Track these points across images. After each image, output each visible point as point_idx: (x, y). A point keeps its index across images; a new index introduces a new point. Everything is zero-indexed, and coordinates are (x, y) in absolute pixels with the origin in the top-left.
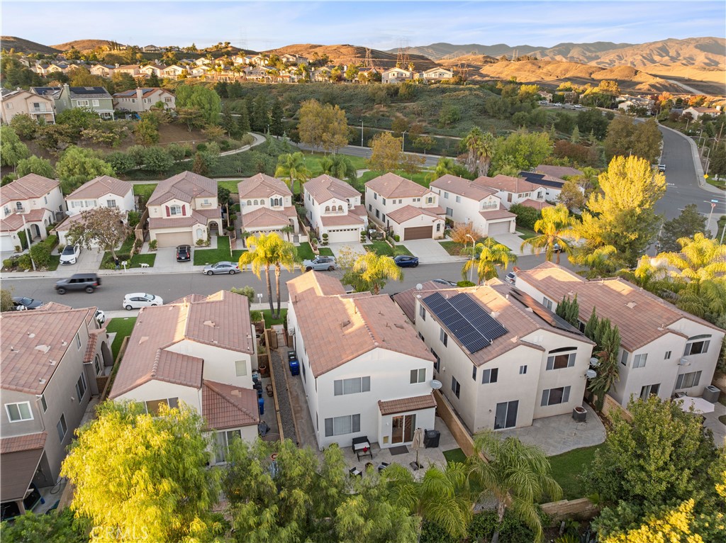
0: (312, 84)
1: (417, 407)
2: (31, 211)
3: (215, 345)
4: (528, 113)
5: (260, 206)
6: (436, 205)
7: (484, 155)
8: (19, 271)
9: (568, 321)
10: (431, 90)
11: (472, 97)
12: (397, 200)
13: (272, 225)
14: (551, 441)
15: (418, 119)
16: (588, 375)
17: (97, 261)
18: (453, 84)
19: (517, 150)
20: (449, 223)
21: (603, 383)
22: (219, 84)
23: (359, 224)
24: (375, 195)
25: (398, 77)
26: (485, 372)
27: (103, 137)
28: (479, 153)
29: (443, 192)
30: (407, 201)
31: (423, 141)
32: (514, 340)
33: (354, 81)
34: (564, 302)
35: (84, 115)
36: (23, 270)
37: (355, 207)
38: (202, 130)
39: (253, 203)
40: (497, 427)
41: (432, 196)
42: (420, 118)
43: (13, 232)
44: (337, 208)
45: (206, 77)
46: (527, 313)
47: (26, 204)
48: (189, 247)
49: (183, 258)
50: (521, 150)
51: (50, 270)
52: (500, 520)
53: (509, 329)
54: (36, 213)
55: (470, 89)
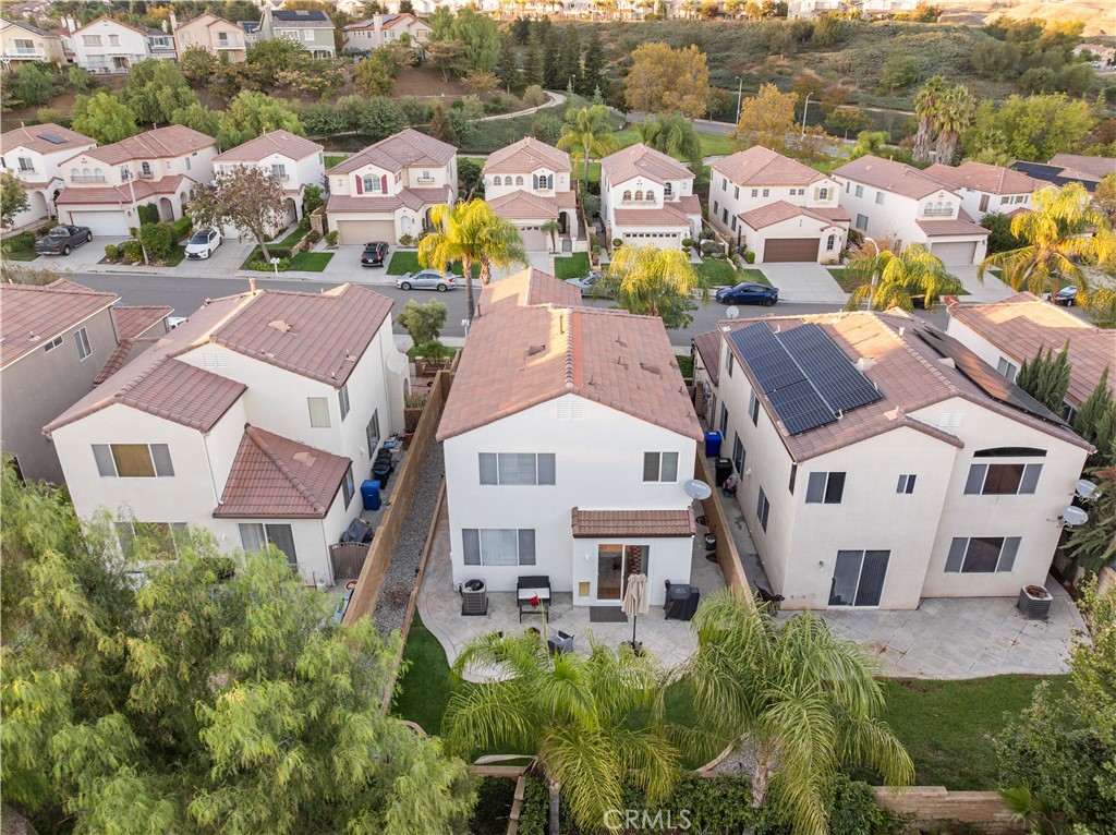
0: (666, 22)
1: (651, 531)
2: (164, 178)
3: (266, 360)
4: (1055, 70)
5: (514, 188)
6: (833, 204)
7: (947, 127)
8: (125, 264)
9: (1042, 400)
10: (873, 31)
11: (948, 43)
12: (761, 190)
13: (526, 217)
14: (953, 649)
15: (841, 80)
16: (1066, 518)
17: (241, 258)
18: (915, 20)
19: (1016, 126)
20: (854, 238)
21: (1102, 542)
22: (518, 21)
23: (680, 225)
24: (725, 181)
25: (816, 10)
26: (814, 477)
27: (307, 83)
28: (937, 125)
29: (854, 185)
30: (779, 194)
31: (844, 115)
32: (891, 415)
33: (738, 16)
34: (1037, 360)
35: (285, 51)
36: (130, 263)
37: (681, 198)
38: (463, 79)
39: (503, 182)
40: (834, 600)
41: (828, 187)
42: (847, 79)
43: (128, 205)
44: (644, 196)
45: (501, 13)
46: (943, 370)
47: (155, 165)
48: (384, 246)
49: (371, 261)
50: (1025, 126)
51: (168, 265)
52: (756, 805)
53: (886, 392)
54: (170, 182)
55: (947, 30)
